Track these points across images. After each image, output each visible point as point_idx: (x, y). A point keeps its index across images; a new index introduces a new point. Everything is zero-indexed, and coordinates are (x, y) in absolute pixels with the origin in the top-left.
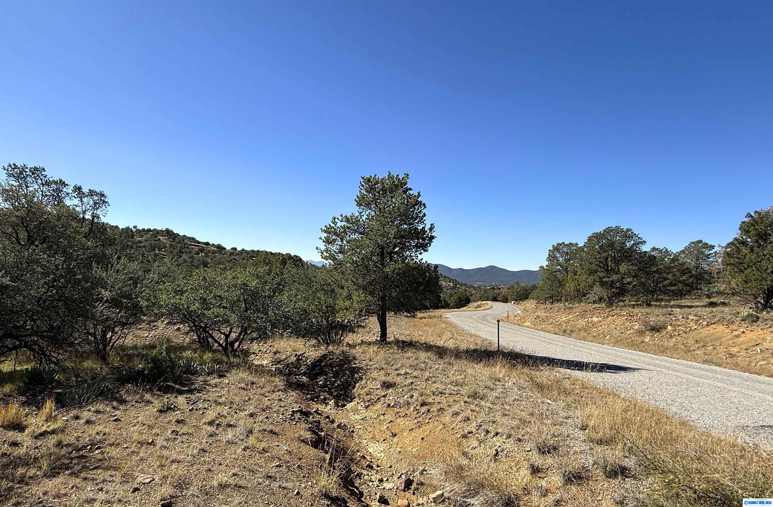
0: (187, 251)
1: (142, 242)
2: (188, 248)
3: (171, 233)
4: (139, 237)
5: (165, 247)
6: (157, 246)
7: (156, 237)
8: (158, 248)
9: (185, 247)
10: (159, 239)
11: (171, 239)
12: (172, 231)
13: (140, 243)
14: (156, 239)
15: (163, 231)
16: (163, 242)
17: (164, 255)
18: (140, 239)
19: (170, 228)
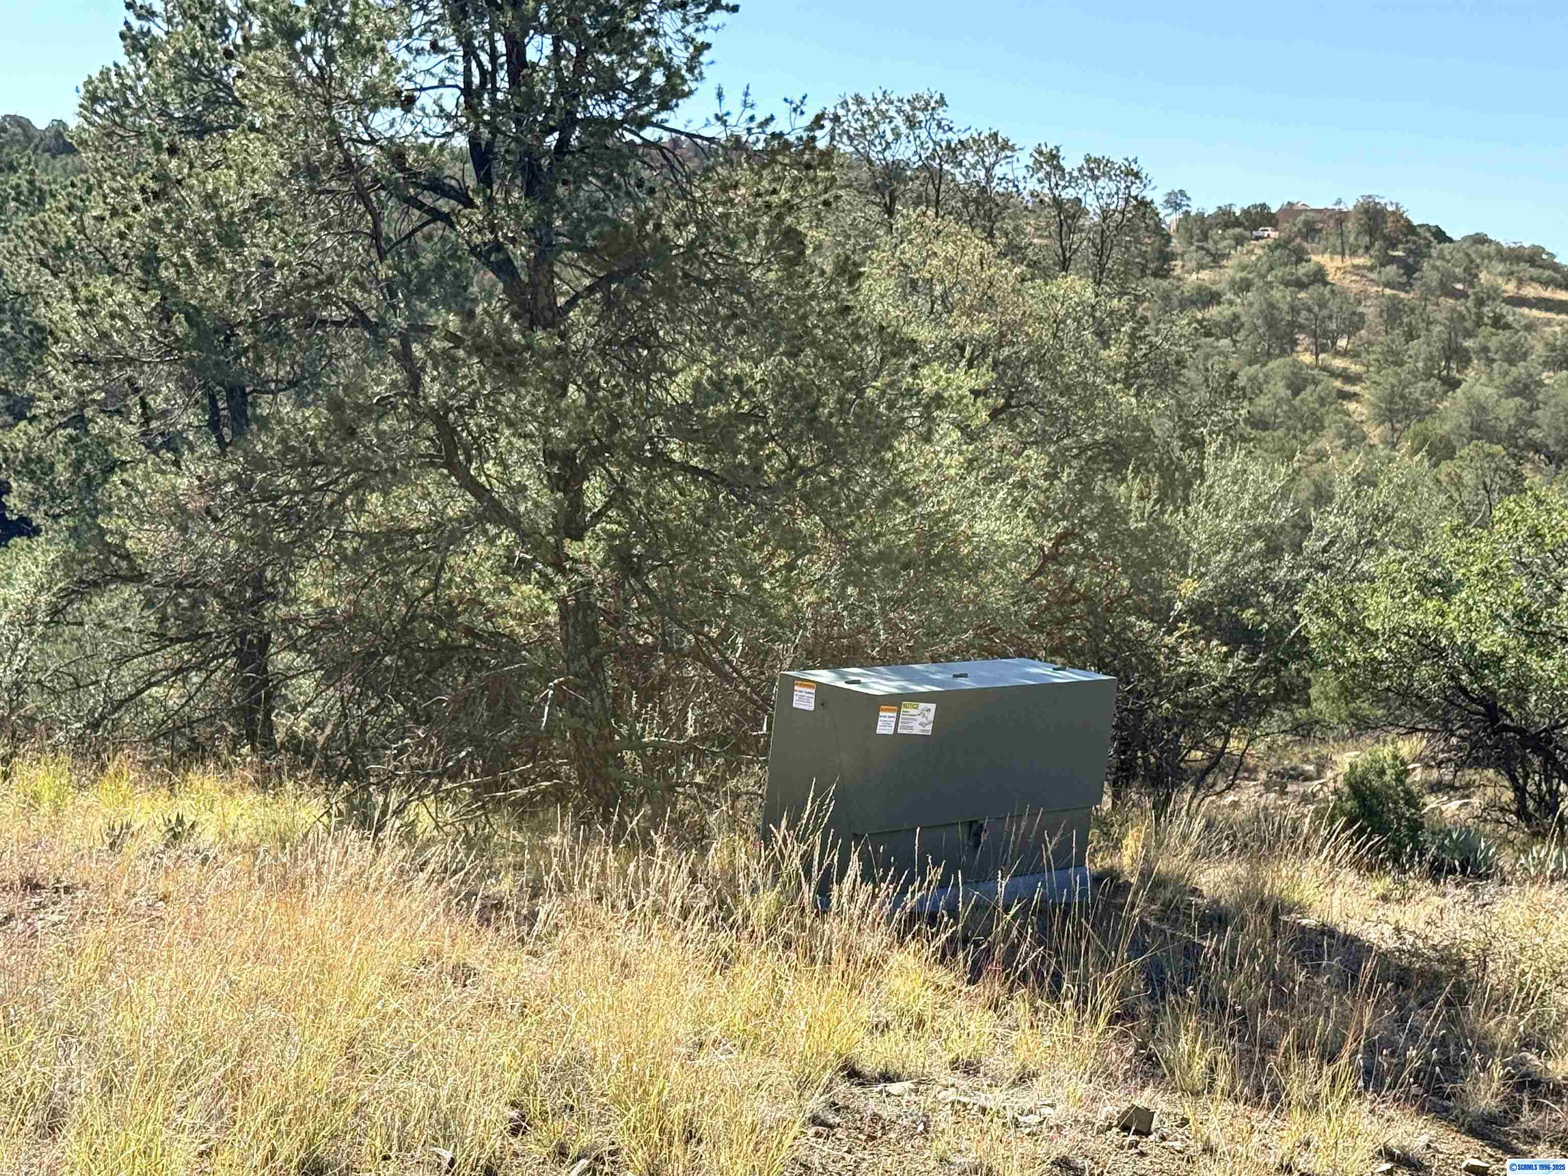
0: (1493, 344)
1: (1214, 298)
2: (1498, 322)
3: (1389, 227)
4: (1201, 267)
5: (1354, 323)
6: (1303, 316)
7: (1300, 257)
8: (1314, 335)
9: (1479, 323)
10: (1319, 276)
11: (1391, 270)
12: (1398, 215)
13: (1206, 305)
14: (1302, 270)
15: (1340, 218)
16: (1343, 292)
17: (1348, 378)
18: (1205, 275)
19: (1387, 198)
